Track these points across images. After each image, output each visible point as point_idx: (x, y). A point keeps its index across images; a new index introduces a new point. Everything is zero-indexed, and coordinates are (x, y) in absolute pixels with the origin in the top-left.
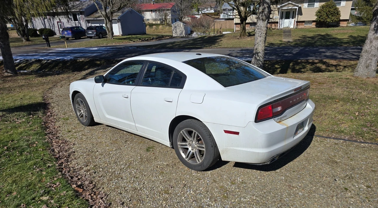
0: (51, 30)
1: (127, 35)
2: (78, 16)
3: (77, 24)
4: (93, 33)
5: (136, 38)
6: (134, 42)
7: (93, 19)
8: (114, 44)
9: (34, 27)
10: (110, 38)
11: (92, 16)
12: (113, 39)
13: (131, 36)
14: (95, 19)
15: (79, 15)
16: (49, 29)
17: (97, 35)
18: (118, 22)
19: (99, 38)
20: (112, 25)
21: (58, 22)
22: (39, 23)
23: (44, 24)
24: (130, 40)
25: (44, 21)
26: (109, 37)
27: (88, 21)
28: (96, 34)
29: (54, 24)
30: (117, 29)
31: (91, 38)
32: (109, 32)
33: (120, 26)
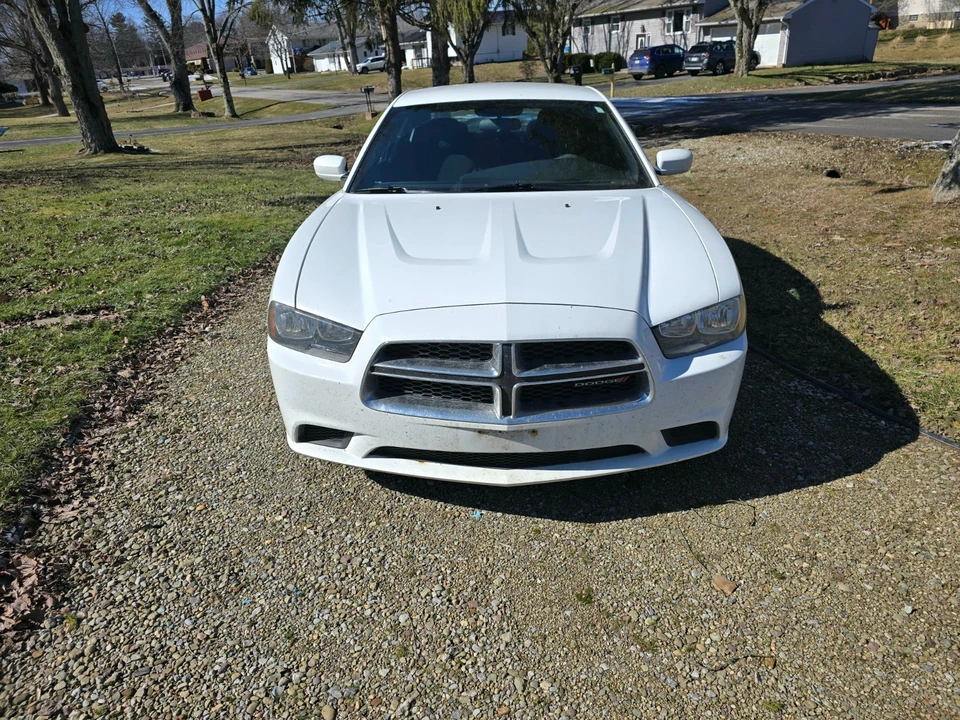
0: (619, 55)
1: (799, 66)
2: (685, 18)
3: (679, 38)
4: (701, 61)
5: (822, 74)
6: (806, 84)
7: (717, 23)
8: (739, 90)
9: (587, 51)
10: (740, 73)
11: (718, 16)
12: (748, 75)
13: (810, 68)
14: (723, 23)
15: (688, 15)
16: (615, 54)
17: (709, 66)
18: (784, 28)
19: (715, 74)
20: (755, 37)
21: (638, 36)
22: (599, 40)
23: (609, 43)
24: (800, 80)
25: (610, 35)
26: (738, 70)
27: (707, 30)
28: (708, 63)
29: (628, 41)
30: (771, 48)
31: (694, 73)
32: (741, 57)
33: (786, 40)
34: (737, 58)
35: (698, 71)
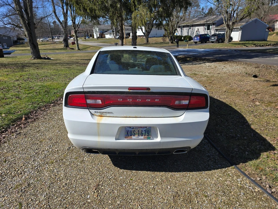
0: (191, 36)
1: (244, 41)
3: (209, 32)
4: (215, 39)
5: (252, 44)
6: (247, 46)
7: (220, 28)
8: (226, 48)
9: (182, 35)
10: (226, 43)
11: (220, 26)
12: (229, 43)
13: (248, 42)
14: (222, 28)
15: (211, 26)
16: (190, 36)
17: (217, 40)
18: (240, 30)
19: (219, 43)
20: (231, 33)
21: (196, 31)
22: (186, 32)
23: (188, 33)
24: (245, 45)
25: (189, 31)
26: (226, 42)
27: (217, 30)
28: (217, 39)
29: (194, 33)
30: (236, 36)
31: (213, 42)
33: (241, 34)
34: (226, 38)
35: (214, 42)
